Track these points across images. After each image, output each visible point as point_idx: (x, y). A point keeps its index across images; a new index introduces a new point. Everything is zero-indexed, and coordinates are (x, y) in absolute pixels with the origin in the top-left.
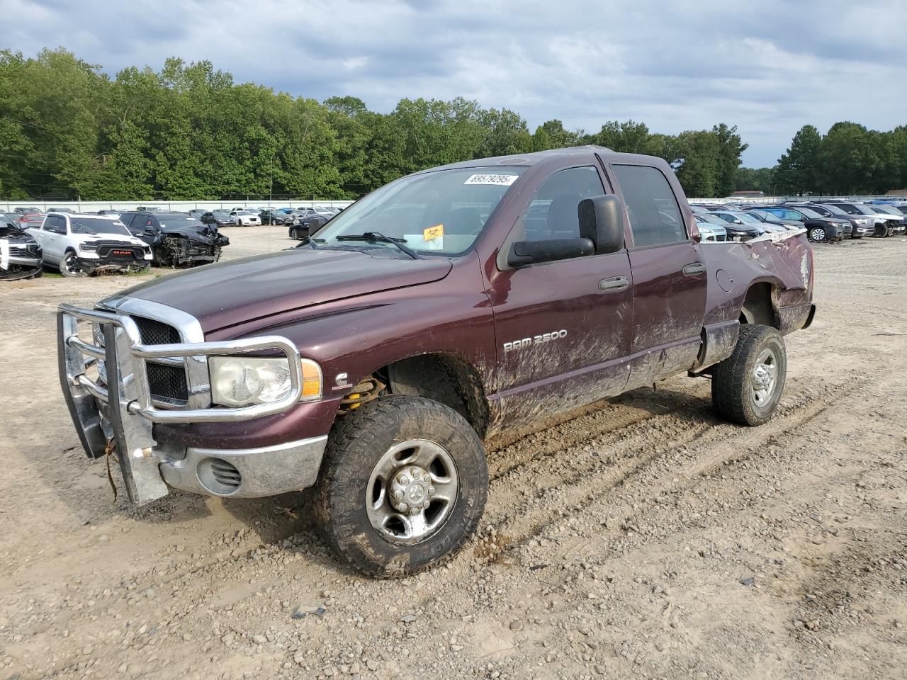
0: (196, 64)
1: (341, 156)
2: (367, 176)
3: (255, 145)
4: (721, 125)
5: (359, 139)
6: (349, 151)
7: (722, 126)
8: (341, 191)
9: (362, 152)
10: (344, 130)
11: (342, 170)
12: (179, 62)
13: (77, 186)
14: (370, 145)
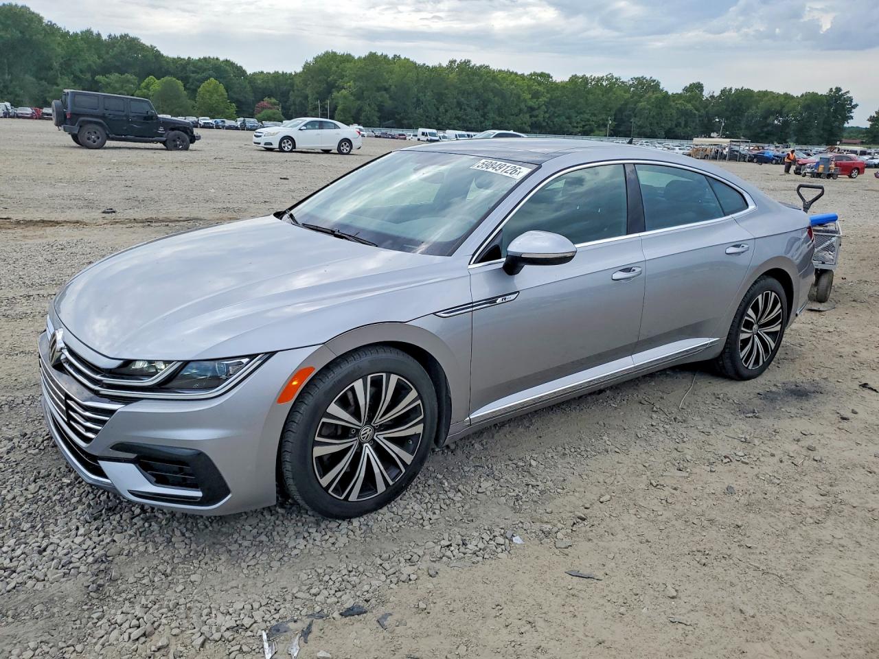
0: (463, 61)
1: (531, 109)
2: (544, 121)
3: (485, 103)
4: (837, 88)
5: (542, 99)
6: (536, 107)
7: (838, 90)
8: (529, 129)
9: (544, 106)
10: (536, 95)
11: (531, 117)
12: (455, 61)
13: (405, 122)
14: (547, 104)
